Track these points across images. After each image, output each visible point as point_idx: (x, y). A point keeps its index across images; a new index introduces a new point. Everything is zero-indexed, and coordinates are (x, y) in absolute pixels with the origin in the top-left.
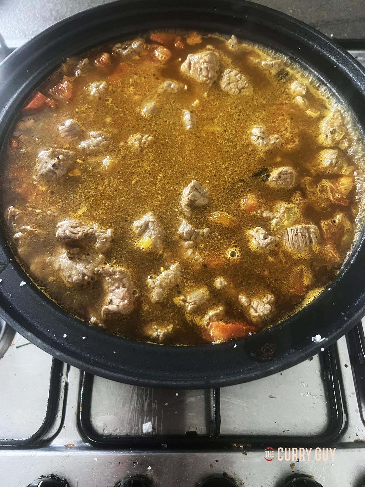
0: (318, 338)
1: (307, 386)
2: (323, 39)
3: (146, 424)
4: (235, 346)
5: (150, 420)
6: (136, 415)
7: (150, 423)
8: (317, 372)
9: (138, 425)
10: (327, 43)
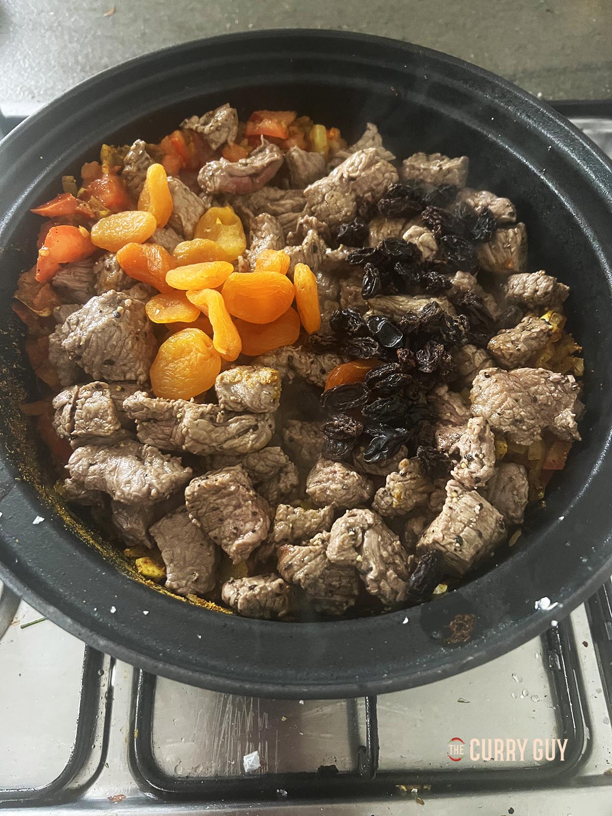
0: (545, 604)
1: (521, 681)
2: (532, 102)
3: (250, 755)
4: (406, 621)
5: (256, 749)
6: (231, 740)
7: (256, 753)
8: (537, 656)
9: (235, 758)
10: (539, 110)
